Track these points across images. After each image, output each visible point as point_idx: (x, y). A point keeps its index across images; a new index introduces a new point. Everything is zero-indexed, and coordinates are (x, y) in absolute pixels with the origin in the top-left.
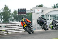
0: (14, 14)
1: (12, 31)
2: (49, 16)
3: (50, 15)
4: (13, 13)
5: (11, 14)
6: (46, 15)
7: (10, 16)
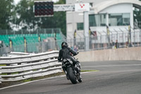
0: (20, 6)
1: (33, 74)
2: (107, 16)
3: (109, 15)
4: (19, 4)
5: (13, 6)
6: (98, 14)
7: (12, 10)
